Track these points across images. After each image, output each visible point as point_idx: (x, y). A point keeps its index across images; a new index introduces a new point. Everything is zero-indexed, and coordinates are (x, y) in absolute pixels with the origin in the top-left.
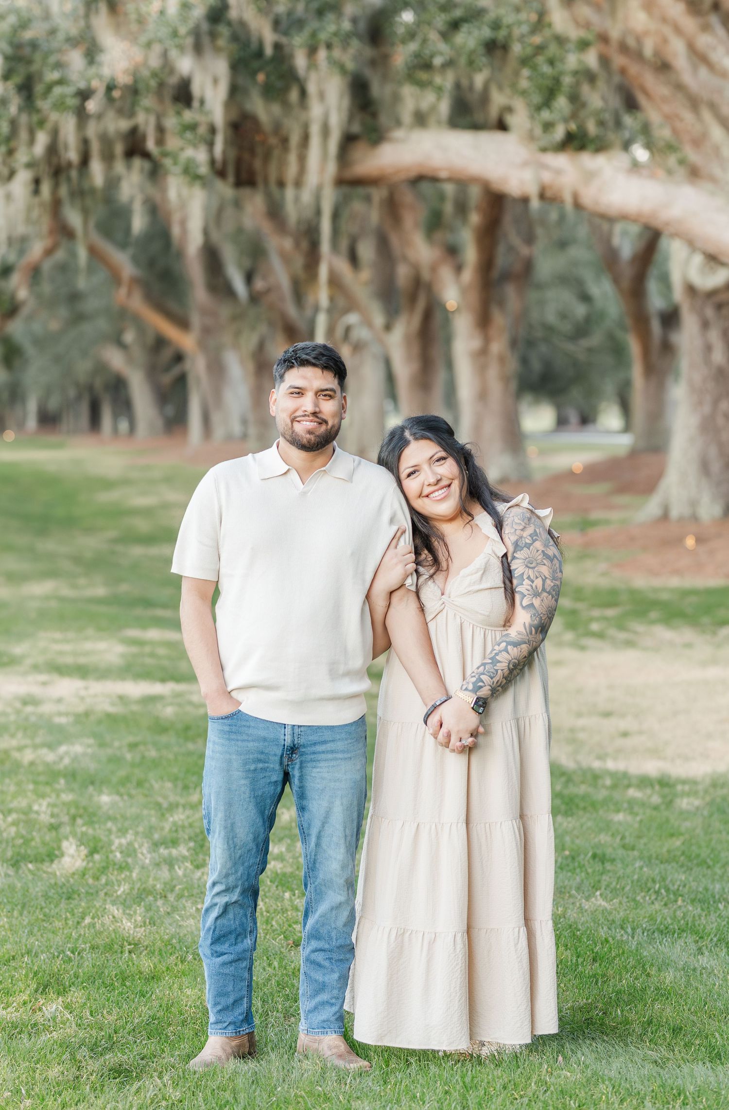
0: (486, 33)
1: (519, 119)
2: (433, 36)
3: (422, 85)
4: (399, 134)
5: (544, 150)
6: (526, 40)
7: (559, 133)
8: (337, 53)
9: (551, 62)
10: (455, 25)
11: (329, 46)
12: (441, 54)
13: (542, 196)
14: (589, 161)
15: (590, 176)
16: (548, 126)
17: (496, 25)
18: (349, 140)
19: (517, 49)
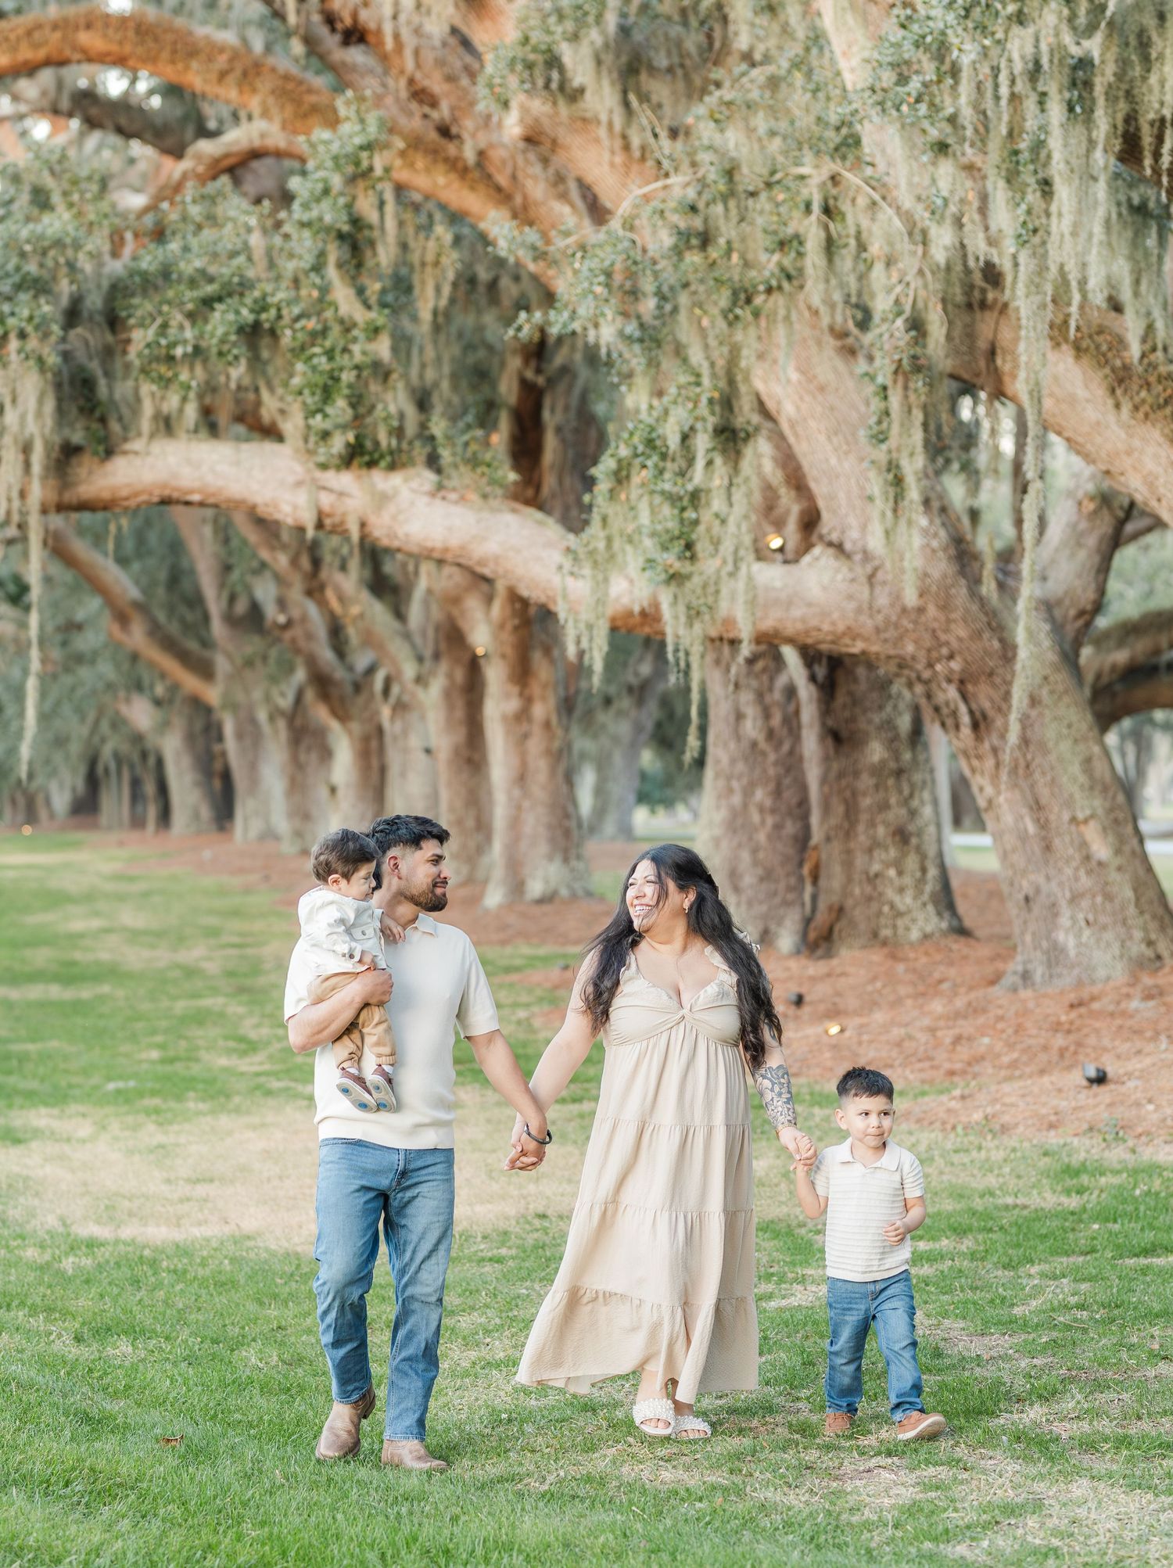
0: (247, 315)
1: (292, 426)
2: (177, 318)
3: (166, 383)
4: (137, 445)
5: (324, 467)
6: (298, 325)
7: (339, 443)
8: (33, 343)
9: (330, 354)
10: (208, 303)
11: (22, 335)
12: (185, 342)
13: (320, 525)
14: (380, 479)
15: (383, 499)
16: (325, 435)
17: (261, 306)
18: (66, 455)
19: (287, 338)
